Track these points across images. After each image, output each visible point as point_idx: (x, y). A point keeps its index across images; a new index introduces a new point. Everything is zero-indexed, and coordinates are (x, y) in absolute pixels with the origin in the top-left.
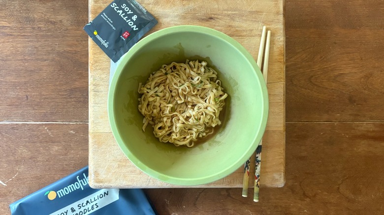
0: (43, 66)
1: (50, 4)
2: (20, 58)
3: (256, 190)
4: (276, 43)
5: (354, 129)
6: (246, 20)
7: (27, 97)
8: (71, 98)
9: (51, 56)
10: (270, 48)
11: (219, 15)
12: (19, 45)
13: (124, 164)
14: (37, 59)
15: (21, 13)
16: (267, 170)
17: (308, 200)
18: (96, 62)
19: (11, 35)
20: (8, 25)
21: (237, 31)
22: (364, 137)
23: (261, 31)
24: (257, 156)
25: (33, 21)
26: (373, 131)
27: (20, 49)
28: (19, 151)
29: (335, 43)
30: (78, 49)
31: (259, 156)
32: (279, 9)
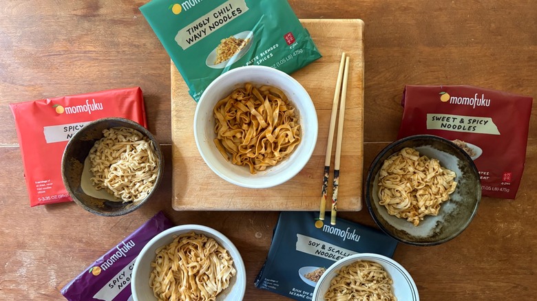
1: (133, 28)
2: (105, 81)
3: (333, 213)
4: (354, 68)
9: (136, 79)
10: (349, 74)
12: (104, 69)
13: (206, 187)
14: (122, 83)
15: (106, 37)
16: (344, 194)
18: (178, 88)
19: (97, 59)
20: (94, 49)
23: (341, 57)
24: (335, 180)
25: (117, 45)
27: (106, 73)
29: (420, 62)
30: (162, 72)
31: (337, 181)
32: (358, 34)
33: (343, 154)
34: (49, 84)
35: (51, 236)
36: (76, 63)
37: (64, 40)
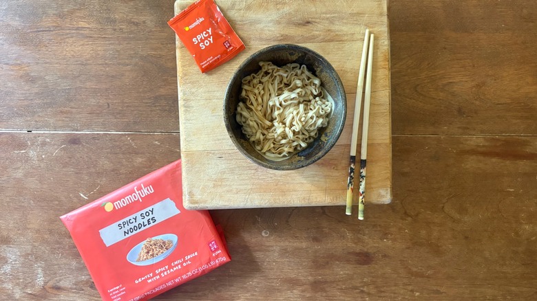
0: (125, 71)
1: (132, 4)
2: (100, 62)
3: (361, 207)
4: (380, 47)
5: (462, 143)
6: (346, 23)
7: (108, 105)
8: (155, 106)
9: (135, 60)
10: (374, 53)
11: (317, 18)
12: (99, 48)
13: (220, 183)
14: (119, 64)
15: (101, 13)
16: (372, 186)
17: (409, 219)
18: (185, 75)
19: (91, 37)
20: (87, 26)
21: (337, 35)
22: (474, 152)
23: (364, 34)
24: (361, 171)
25: (114, 21)
26: (484, 146)
27: (101, 53)
28: (101, 163)
29: (445, 48)
30: (163, 53)
31: (364, 171)
32: (383, 9)
33: (370, 142)
34: (37, 63)
35: (38, 231)
36: (67, 40)
37: (54, 14)
